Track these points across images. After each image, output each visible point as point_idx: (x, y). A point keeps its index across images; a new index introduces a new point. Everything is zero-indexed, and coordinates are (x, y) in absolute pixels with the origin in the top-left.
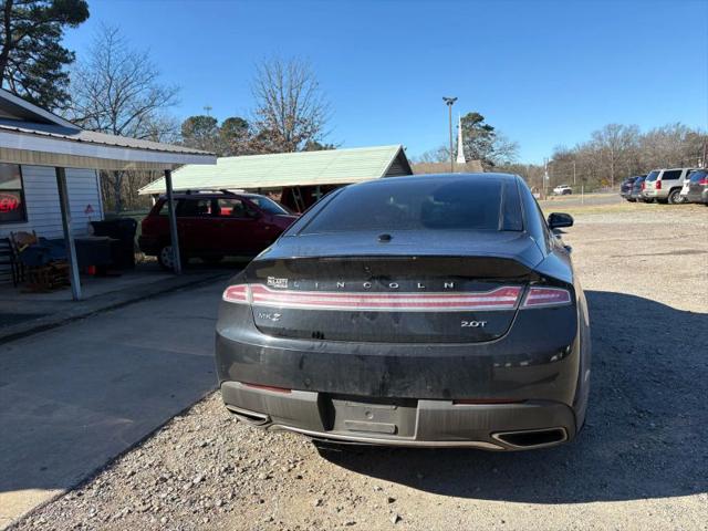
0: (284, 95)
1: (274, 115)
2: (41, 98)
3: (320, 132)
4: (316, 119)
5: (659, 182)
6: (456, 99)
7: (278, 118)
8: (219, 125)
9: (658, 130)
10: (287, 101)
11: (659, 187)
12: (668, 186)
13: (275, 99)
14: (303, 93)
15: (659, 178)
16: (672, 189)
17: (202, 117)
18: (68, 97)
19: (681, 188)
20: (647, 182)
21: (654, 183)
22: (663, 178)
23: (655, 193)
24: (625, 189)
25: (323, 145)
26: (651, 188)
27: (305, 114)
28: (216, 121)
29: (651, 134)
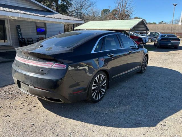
0: (123, 4)
1: (119, 9)
2: (66, 5)
3: (132, 14)
4: (131, 10)
6: (177, 4)
7: (121, 10)
8: (111, 11)
10: (124, 5)
13: (120, 4)
14: (128, 3)
17: (106, 9)
18: (72, 4)
25: (139, 18)
27: (128, 9)
28: (110, 10)
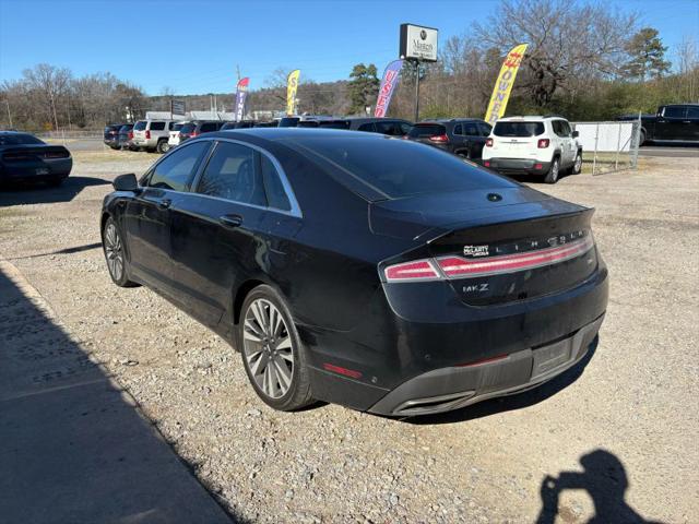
5: (148, 132)
9: (90, 77)
11: (148, 137)
12: (155, 136)
15: (147, 128)
16: (160, 139)
19: (167, 139)
20: (135, 131)
21: (143, 133)
22: (151, 129)
23: (146, 142)
24: (108, 136)
26: (140, 137)
29: (84, 80)
